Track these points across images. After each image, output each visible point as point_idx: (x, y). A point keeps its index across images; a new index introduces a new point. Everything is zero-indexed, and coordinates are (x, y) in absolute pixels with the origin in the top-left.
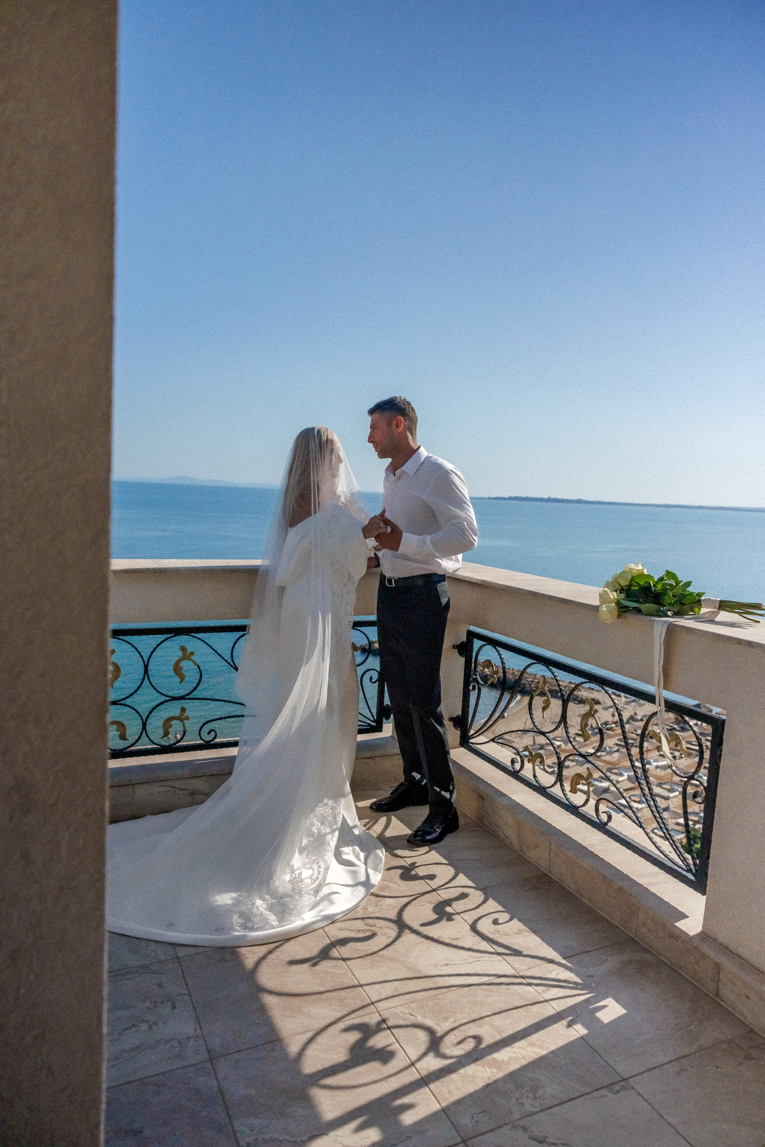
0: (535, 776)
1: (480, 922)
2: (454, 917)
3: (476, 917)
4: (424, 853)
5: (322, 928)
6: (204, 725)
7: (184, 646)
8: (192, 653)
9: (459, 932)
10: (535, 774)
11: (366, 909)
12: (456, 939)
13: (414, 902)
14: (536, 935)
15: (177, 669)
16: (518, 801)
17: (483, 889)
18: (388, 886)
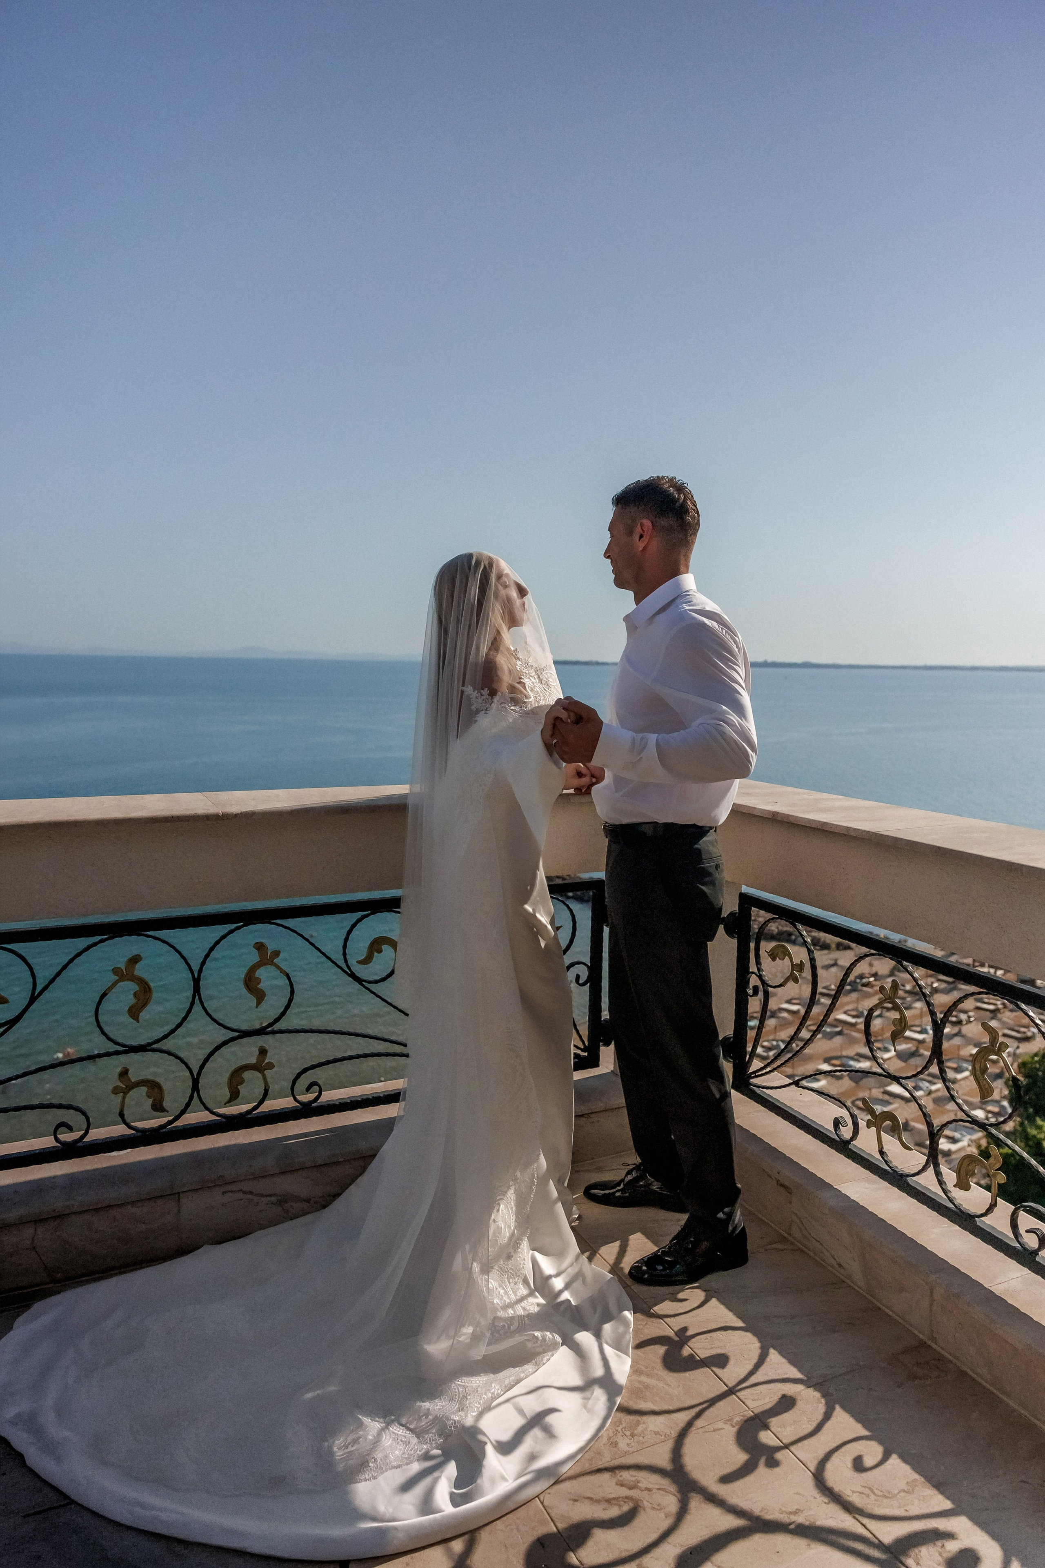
0: (882, 1153)
1: (829, 1466)
2: (779, 1456)
3: (821, 1454)
4: (696, 1305)
5: (537, 1496)
6: (298, 1076)
7: (261, 943)
8: (277, 954)
9: (798, 1494)
10: (882, 1148)
11: (616, 1444)
12: (796, 1512)
13: (699, 1423)
14: (942, 1493)
15: (251, 983)
16: (853, 1197)
17: (821, 1384)
18: (647, 1387)
